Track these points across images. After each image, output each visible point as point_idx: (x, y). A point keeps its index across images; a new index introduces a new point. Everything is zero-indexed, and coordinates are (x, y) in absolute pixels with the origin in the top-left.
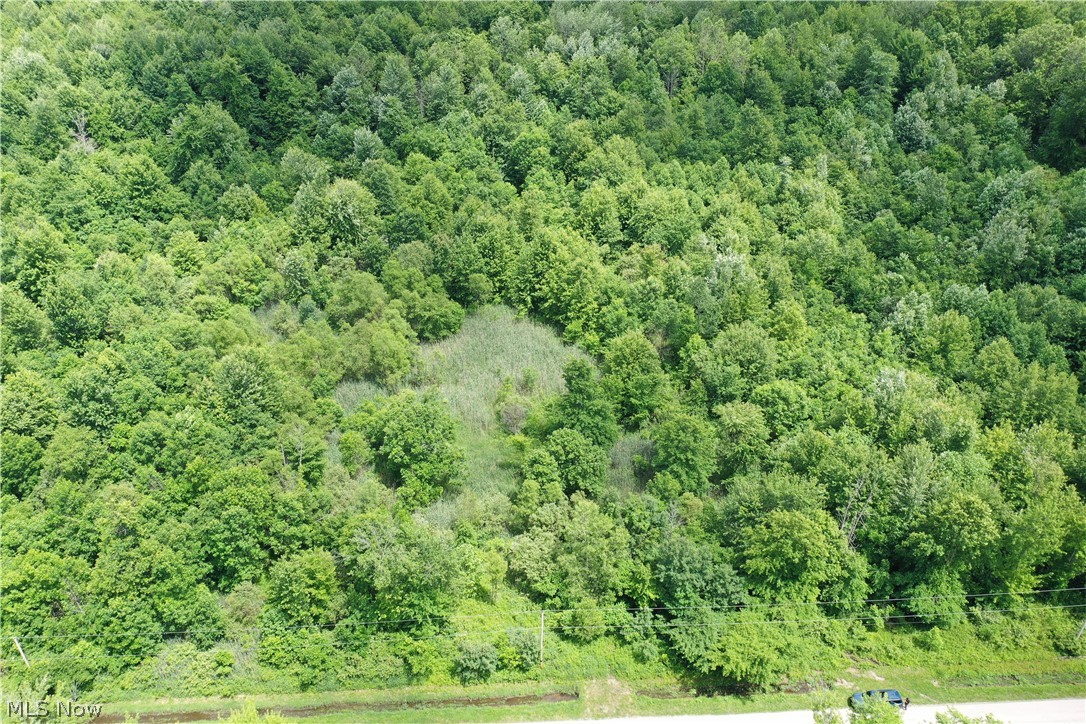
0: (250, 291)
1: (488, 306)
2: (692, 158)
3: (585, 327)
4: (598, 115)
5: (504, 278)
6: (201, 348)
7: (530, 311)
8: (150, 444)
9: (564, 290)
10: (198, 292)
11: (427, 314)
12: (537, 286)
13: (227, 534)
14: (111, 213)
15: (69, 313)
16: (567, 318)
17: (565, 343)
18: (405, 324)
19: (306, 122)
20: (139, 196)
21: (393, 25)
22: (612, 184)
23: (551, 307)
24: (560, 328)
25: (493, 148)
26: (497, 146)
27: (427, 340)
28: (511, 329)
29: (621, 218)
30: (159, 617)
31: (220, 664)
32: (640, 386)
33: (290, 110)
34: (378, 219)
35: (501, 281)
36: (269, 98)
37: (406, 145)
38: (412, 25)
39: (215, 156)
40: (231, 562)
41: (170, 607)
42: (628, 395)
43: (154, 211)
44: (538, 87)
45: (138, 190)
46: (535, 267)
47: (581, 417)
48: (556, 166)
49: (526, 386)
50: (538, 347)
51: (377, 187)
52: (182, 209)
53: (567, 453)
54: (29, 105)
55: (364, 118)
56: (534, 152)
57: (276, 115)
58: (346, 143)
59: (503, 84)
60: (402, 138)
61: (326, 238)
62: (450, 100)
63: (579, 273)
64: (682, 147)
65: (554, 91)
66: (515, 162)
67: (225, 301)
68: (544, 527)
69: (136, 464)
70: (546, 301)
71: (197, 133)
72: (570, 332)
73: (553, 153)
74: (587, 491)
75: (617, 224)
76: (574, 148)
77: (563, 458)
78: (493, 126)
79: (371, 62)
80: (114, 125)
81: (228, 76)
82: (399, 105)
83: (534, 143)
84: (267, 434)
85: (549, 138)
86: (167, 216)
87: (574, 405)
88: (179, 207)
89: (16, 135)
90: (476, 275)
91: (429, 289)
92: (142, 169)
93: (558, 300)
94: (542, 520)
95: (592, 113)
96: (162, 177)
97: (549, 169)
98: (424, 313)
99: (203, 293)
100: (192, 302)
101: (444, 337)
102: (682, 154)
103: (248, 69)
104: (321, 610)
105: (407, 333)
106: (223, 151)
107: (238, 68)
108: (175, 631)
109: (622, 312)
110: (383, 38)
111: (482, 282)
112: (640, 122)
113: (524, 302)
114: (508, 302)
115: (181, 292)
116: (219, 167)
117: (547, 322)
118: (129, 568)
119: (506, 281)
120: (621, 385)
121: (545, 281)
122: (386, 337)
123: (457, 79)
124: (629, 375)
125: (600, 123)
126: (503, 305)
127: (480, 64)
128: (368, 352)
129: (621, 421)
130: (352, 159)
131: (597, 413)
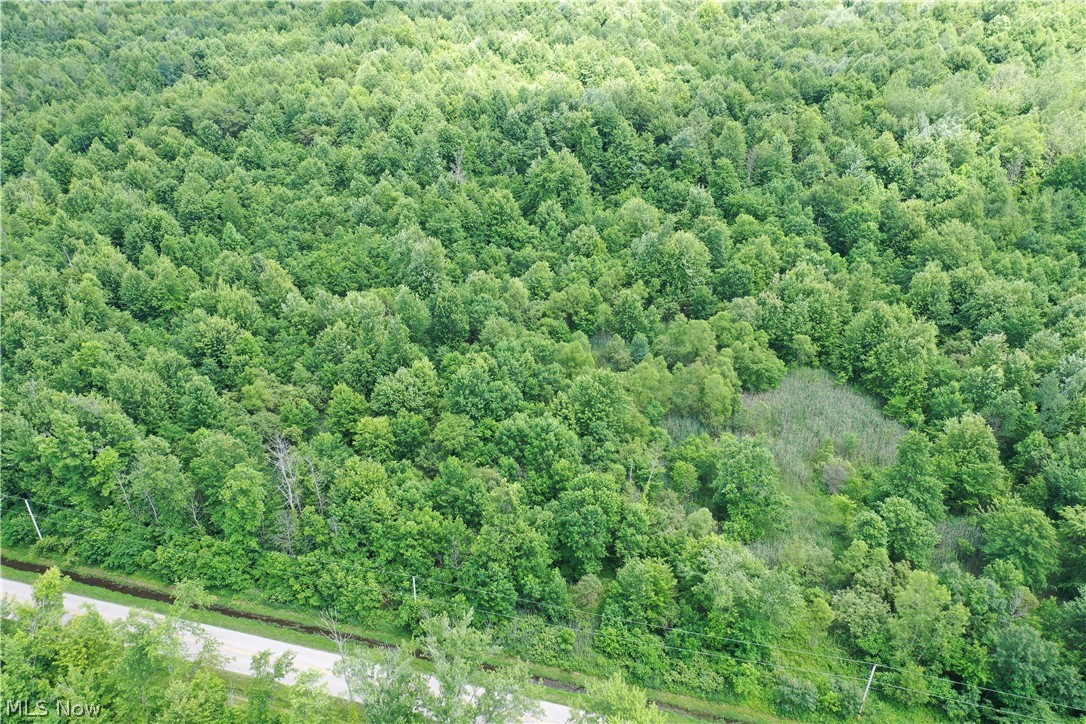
0: (587, 320)
1: (806, 369)
2: (1033, 250)
3: (911, 405)
4: (933, 196)
5: (827, 344)
6: (555, 364)
7: (850, 380)
8: (514, 439)
9: (894, 366)
10: (544, 315)
11: (755, 367)
12: (863, 357)
13: (583, 528)
14: (471, 236)
15: (453, 317)
16: (891, 393)
17: (886, 416)
18: (733, 373)
19: (641, 175)
20: (497, 224)
21: (729, 92)
22: (947, 267)
23: (874, 379)
24: (882, 402)
25: (820, 217)
26: (824, 215)
27: (748, 390)
28: (831, 394)
29: (952, 301)
30: (519, 589)
31: (565, 641)
32: (974, 476)
33: (629, 163)
34: (708, 271)
35: (823, 346)
36: (611, 149)
37: (733, 205)
38: (747, 94)
39: (562, 197)
40: (580, 554)
41: (531, 582)
42: (958, 478)
43: (506, 238)
44: (869, 163)
45: (496, 219)
46: (864, 338)
47: (911, 490)
48: (882, 242)
49: (845, 451)
50: (857, 416)
51: (712, 242)
52: (533, 240)
53: (898, 524)
55: (694, 176)
56: (864, 226)
57: (616, 166)
58: (676, 198)
59: (832, 158)
60: (731, 199)
61: (656, 282)
62: (778, 168)
63: (916, 354)
64: (1023, 238)
65: (885, 168)
66: (841, 233)
67: (565, 325)
68: (868, 588)
69: (500, 455)
70: (871, 372)
71: (552, 176)
72: (893, 406)
73: (881, 229)
74: (912, 562)
75: (949, 307)
76: (905, 227)
77: (895, 525)
78: (823, 196)
79: (707, 124)
80: (478, 161)
81: (582, 126)
82: (732, 168)
83: (863, 217)
84: (613, 449)
85: (879, 214)
86: (517, 245)
87: (905, 477)
88: (530, 238)
90: (800, 337)
91: (756, 343)
92: (503, 201)
93: (885, 373)
94: (868, 580)
95: (926, 194)
96: (517, 212)
97: (876, 244)
98: (752, 366)
99: (548, 317)
100: (539, 323)
101: (764, 390)
102: (1022, 245)
103: (597, 123)
104: (655, 615)
105: (734, 381)
106: (569, 194)
107: (591, 121)
108: (529, 605)
109: (958, 397)
110: (720, 103)
111: (806, 344)
112: (979, 208)
114: (828, 366)
115: (532, 313)
116: (565, 206)
117: (868, 392)
119: (828, 347)
120: (955, 469)
121: (872, 352)
122: (720, 383)
123: (788, 149)
124: (964, 460)
125: (934, 205)
126: (822, 370)
127: (811, 136)
128: (697, 393)
129: (945, 502)
130: (684, 214)
131: (927, 490)
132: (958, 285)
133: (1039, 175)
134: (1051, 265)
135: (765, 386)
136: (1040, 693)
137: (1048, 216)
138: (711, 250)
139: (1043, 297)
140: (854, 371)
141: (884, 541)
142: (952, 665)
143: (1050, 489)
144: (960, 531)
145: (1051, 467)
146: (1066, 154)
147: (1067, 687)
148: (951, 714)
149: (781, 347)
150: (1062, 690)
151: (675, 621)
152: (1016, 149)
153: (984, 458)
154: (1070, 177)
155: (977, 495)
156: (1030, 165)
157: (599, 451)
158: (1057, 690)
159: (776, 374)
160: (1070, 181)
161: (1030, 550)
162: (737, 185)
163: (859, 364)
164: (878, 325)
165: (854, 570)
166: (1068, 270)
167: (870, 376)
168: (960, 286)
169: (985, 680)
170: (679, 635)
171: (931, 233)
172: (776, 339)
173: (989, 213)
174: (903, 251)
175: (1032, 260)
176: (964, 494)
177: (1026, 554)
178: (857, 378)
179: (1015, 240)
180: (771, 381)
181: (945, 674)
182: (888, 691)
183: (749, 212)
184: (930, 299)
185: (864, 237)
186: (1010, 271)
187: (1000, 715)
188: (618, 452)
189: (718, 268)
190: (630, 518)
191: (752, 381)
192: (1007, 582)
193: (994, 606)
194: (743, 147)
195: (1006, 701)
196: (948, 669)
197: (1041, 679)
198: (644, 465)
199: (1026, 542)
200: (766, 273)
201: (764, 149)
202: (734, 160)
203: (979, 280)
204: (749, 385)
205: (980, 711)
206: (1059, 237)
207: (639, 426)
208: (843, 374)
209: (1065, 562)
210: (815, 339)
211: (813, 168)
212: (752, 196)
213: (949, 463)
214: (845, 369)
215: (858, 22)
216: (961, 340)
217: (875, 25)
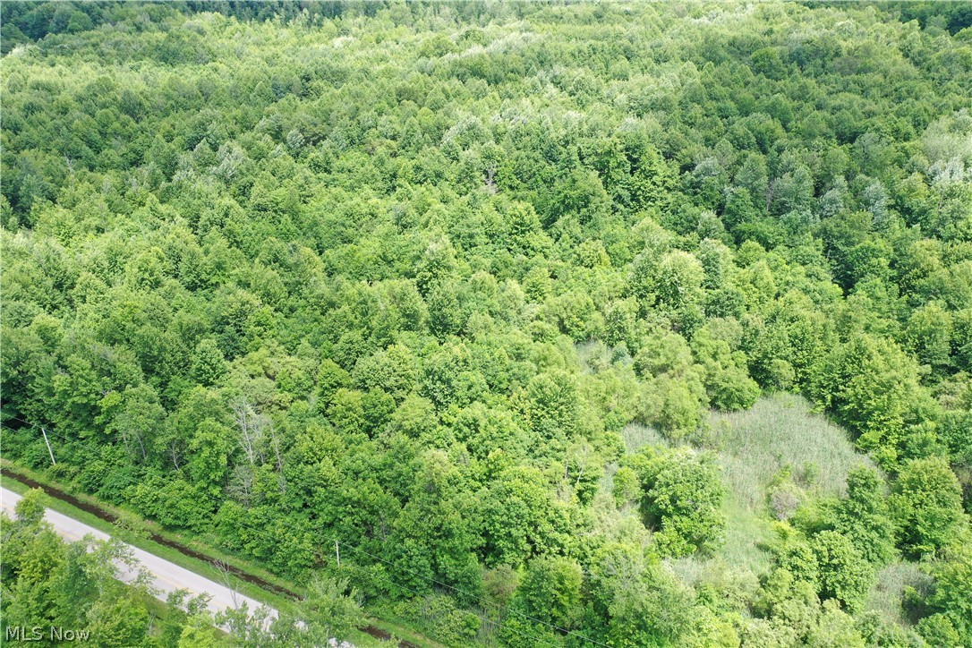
0: (577, 326)
1: (785, 394)
3: (883, 440)
4: (952, 238)
5: (808, 371)
6: (528, 362)
7: (828, 410)
8: (469, 426)
9: (870, 398)
10: (538, 318)
11: (725, 385)
12: (841, 387)
13: (505, 518)
14: (493, 243)
15: (444, 310)
16: (866, 427)
17: (857, 449)
18: (702, 388)
19: (662, 199)
20: (516, 234)
21: (762, 128)
22: (951, 307)
23: (850, 411)
24: (855, 434)
25: (830, 250)
26: (834, 248)
27: (718, 408)
28: (804, 421)
29: (952, 342)
30: (435, 566)
31: (468, 625)
32: (931, 518)
33: (652, 187)
34: (702, 291)
35: (805, 373)
36: (637, 174)
37: (744, 232)
38: (780, 131)
39: (581, 213)
40: (501, 543)
41: (445, 561)
42: (914, 521)
43: (524, 247)
44: (892, 202)
45: (517, 229)
46: (844, 368)
47: (856, 527)
48: (892, 279)
49: (804, 478)
50: (826, 445)
51: (709, 264)
52: (545, 250)
53: (831, 558)
54: (461, 153)
55: (713, 203)
56: (874, 261)
57: (639, 189)
58: (691, 222)
59: (856, 194)
60: (742, 226)
61: (652, 297)
62: (797, 200)
63: (891, 386)
65: (908, 209)
66: (849, 267)
67: (556, 329)
68: (787, 622)
69: (455, 440)
70: (848, 403)
71: (572, 193)
72: (865, 440)
73: (892, 265)
74: (843, 602)
75: (947, 347)
76: (916, 265)
77: (826, 560)
78: (834, 229)
79: (732, 157)
80: (514, 177)
81: (609, 153)
82: (748, 197)
83: (875, 253)
84: (559, 447)
85: (892, 251)
86: (532, 253)
87: (851, 513)
88: (543, 248)
89: (446, 175)
90: (779, 361)
91: (733, 363)
92: (524, 213)
93: (861, 406)
94: (787, 613)
95: (945, 234)
96: (537, 224)
97: (884, 280)
98: (721, 383)
99: (541, 320)
100: (532, 324)
101: (735, 410)
103: (627, 149)
104: (560, 614)
105: (702, 397)
106: (588, 211)
107: (620, 147)
108: (443, 584)
109: (931, 436)
110: (749, 138)
111: (786, 371)
113: (824, 399)
114: (807, 394)
115: (525, 315)
116: (582, 222)
117: (843, 424)
118: (426, 519)
120: (911, 510)
121: (851, 384)
123: (809, 183)
124: (921, 503)
125: (952, 246)
126: (800, 397)
128: (662, 404)
129: (898, 546)
130: (693, 237)
132: (960, 326)
138: (708, 271)
140: (833, 401)
141: (814, 575)
149: (759, 372)
151: (577, 623)
155: (934, 541)
164: (859, 356)
165: (775, 600)
167: (846, 408)
168: (962, 327)
171: (942, 273)
172: (756, 362)
174: (906, 288)
176: (917, 538)
178: (834, 410)
180: (742, 401)
183: (757, 239)
184: (926, 338)
185: (872, 272)
189: (712, 289)
191: (721, 399)
192: (941, 640)
194: (764, 180)
200: (760, 298)
204: (719, 403)
208: (819, 402)
210: (796, 366)
211: (833, 202)
215: (913, 71)
217: (931, 74)
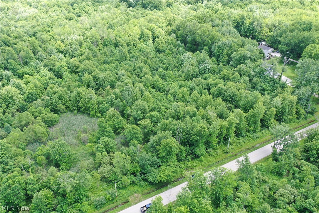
2: (108, 63)
24: (88, 114)
25: (50, 70)
32: (117, 123)
34: (21, 96)
37: (20, 74)
38: (9, 38)
48: (71, 72)
49: (85, 131)
51: (18, 87)
59: (46, 51)
60: (18, 72)
64: (104, 61)
65: (62, 51)
70: (82, 107)
72: (92, 114)
73: (68, 68)
74: (113, 152)
82: (14, 62)
83: (62, 66)
90: (59, 105)
91: (46, 112)
98: (48, 119)
102: (105, 62)
104: (50, 206)
112: (91, 56)
119: (68, 105)
120: (113, 124)
121: (80, 102)
122: (40, 128)
123: (31, 52)
124: (114, 120)
126: (69, 112)
127: (36, 47)
128: (34, 134)
129: (114, 133)
130: (4, 81)
131: (109, 132)
132: (94, 77)
133: (101, 44)
134: (113, 65)
135: (55, 123)
136: (151, 166)
137: (107, 54)
138: (19, 89)
139: (114, 74)
140: (78, 109)
141: (104, 150)
142: (132, 171)
143: (134, 119)
144: (120, 138)
145: (133, 114)
146: (105, 38)
147: (155, 162)
148: (136, 183)
149: (54, 110)
150: (155, 163)
151: (57, 204)
152: (93, 38)
153: (118, 118)
154: (108, 43)
155: (120, 128)
156: (98, 42)
157: (8, 167)
158: (154, 164)
159: (56, 119)
160: (109, 44)
161: (136, 135)
162: (19, 67)
163: (78, 107)
164: (78, 95)
165: (100, 161)
166: (117, 66)
167: (83, 109)
168: (95, 77)
169: (140, 170)
170: (60, 207)
171: (82, 66)
172: (52, 109)
173: (94, 56)
174: (77, 73)
175: (109, 66)
176: (117, 129)
177: (136, 137)
178: (79, 111)
179: (103, 62)
180: (56, 121)
181: (131, 174)
182: (121, 186)
183: (26, 74)
184: (89, 83)
185: (64, 72)
186: (105, 70)
187: (146, 176)
188: (15, 164)
189: (24, 94)
190: (29, 182)
191: (50, 124)
192: (135, 145)
193: (135, 152)
194: (16, 55)
195: (146, 172)
196: (131, 173)
197: (150, 163)
198: (26, 164)
199: (135, 134)
200: (40, 91)
201: (23, 54)
202: (14, 59)
203: (99, 74)
204: (50, 125)
205: (142, 178)
206: (112, 58)
207: (19, 153)
208: (75, 111)
209: (144, 134)
210: (63, 105)
211: (41, 56)
212: (25, 69)
213: (111, 123)
214: (75, 110)
216: (101, 91)
